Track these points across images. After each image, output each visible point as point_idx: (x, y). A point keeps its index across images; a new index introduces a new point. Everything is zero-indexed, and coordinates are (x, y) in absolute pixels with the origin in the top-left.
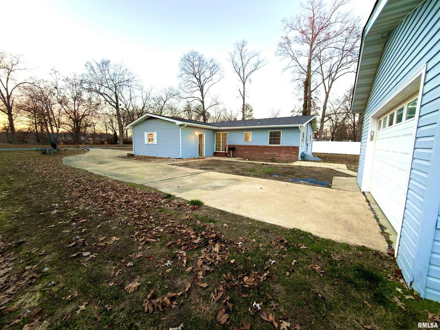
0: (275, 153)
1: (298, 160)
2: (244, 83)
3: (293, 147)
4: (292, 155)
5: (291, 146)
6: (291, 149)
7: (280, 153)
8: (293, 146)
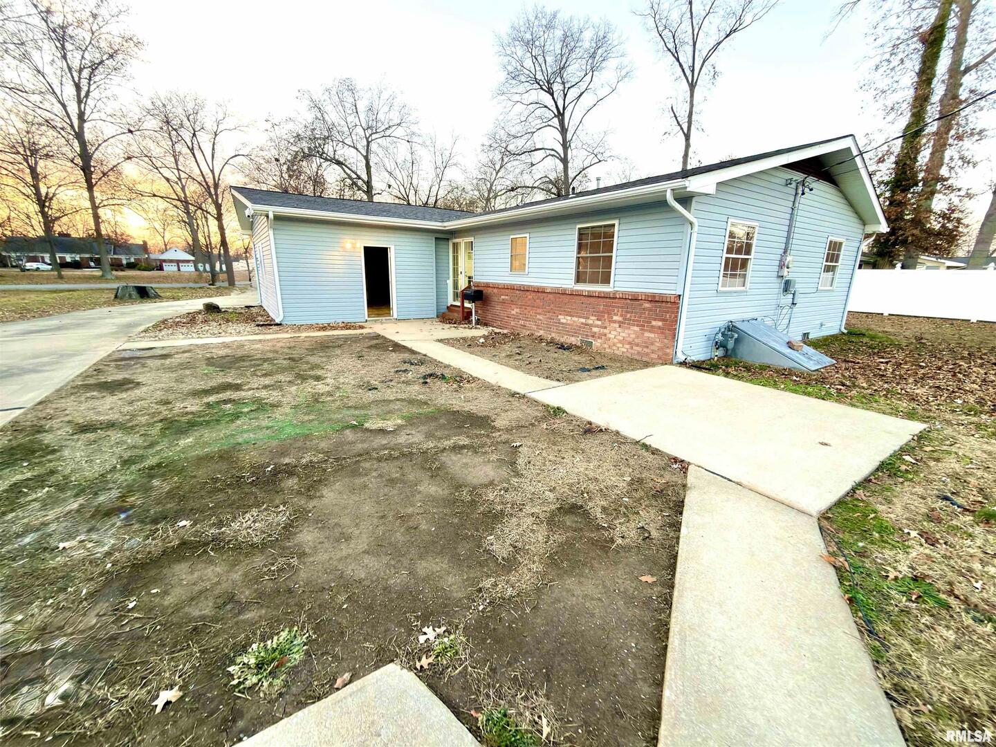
0: (590, 322)
1: (671, 364)
2: (692, 86)
3: (655, 300)
4: (647, 334)
5: (646, 295)
6: (647, 305)
7: (607, 324)
8: (654, 295)
